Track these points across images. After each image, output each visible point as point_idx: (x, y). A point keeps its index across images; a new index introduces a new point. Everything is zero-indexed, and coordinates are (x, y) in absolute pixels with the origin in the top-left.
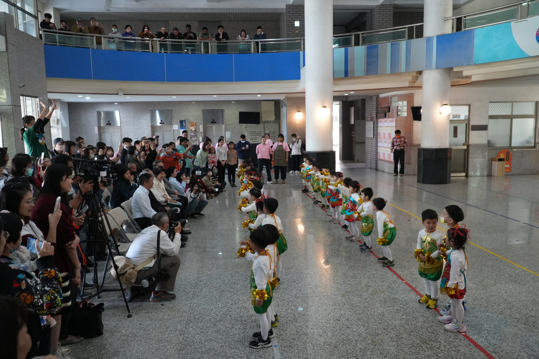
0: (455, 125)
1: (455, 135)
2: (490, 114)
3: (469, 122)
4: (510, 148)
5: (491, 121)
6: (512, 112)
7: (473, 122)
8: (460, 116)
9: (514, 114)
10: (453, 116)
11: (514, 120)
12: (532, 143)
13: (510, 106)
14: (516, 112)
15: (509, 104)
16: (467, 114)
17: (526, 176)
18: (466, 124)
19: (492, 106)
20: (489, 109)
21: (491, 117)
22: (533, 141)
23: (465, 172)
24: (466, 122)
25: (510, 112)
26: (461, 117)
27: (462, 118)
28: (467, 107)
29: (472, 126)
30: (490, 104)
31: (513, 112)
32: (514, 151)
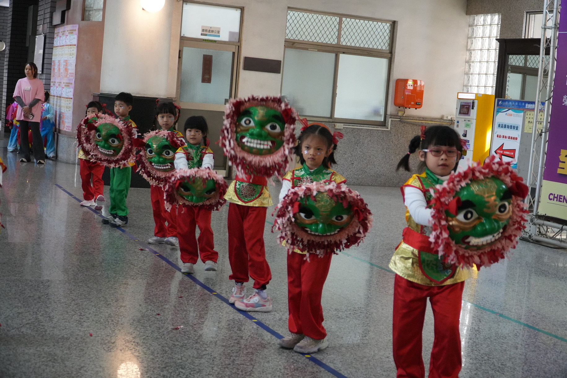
0: (208, 52)
1: (207, 76)
2: (290, 36)
3: (239, 48)
4: (331, 120)
5: (291, 53)
6: (339, 37)
7: (249, 51)
8: (219, 32)
9: (344, 44)
10: (203, 30)
11: (343, 57)
12: (381, 116)
13: (336, 23)
14: (347, 40)
15: (334, 19)
16: (236, 29)
17: (362, 187)
18: (234, 53)
19: (293, 18)
20: (288, 24)
21: (291, 44)
22: (382, 112)
23: (225, 169)
24: (234, 49)
25: (334, 37)
26: (221, 34)
27: (224, 37)
28: (238, 13)
29: (246, 59)
30: (291, 13)
31: (342, 39)
32: (337, 127)
